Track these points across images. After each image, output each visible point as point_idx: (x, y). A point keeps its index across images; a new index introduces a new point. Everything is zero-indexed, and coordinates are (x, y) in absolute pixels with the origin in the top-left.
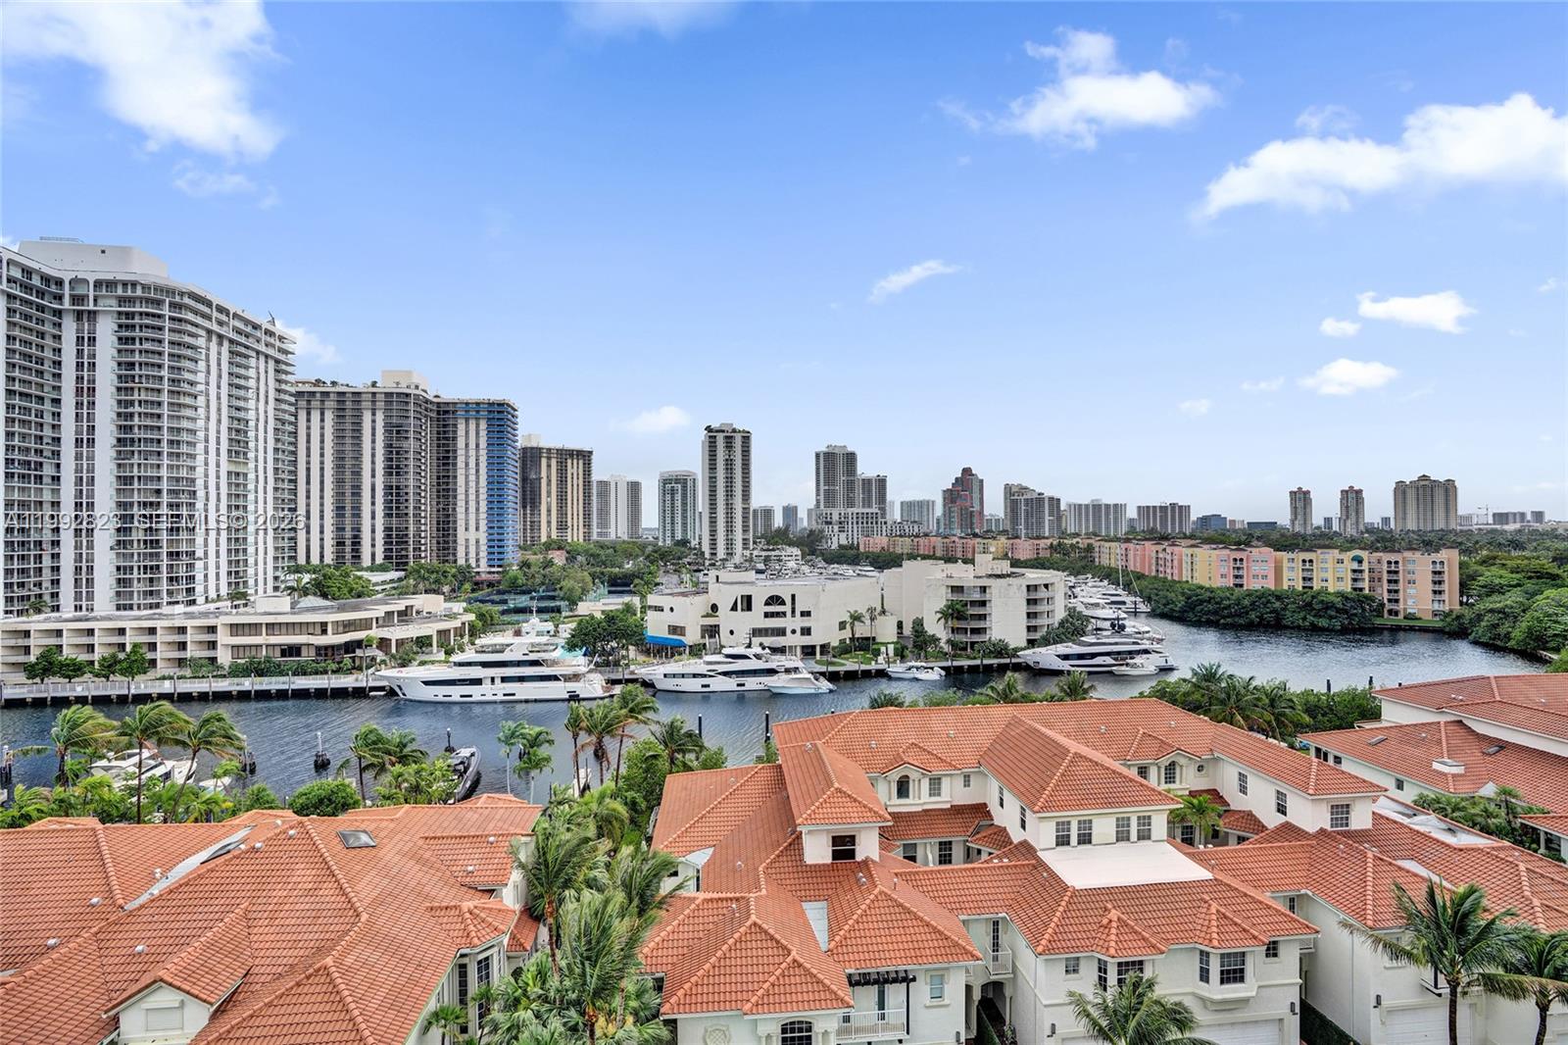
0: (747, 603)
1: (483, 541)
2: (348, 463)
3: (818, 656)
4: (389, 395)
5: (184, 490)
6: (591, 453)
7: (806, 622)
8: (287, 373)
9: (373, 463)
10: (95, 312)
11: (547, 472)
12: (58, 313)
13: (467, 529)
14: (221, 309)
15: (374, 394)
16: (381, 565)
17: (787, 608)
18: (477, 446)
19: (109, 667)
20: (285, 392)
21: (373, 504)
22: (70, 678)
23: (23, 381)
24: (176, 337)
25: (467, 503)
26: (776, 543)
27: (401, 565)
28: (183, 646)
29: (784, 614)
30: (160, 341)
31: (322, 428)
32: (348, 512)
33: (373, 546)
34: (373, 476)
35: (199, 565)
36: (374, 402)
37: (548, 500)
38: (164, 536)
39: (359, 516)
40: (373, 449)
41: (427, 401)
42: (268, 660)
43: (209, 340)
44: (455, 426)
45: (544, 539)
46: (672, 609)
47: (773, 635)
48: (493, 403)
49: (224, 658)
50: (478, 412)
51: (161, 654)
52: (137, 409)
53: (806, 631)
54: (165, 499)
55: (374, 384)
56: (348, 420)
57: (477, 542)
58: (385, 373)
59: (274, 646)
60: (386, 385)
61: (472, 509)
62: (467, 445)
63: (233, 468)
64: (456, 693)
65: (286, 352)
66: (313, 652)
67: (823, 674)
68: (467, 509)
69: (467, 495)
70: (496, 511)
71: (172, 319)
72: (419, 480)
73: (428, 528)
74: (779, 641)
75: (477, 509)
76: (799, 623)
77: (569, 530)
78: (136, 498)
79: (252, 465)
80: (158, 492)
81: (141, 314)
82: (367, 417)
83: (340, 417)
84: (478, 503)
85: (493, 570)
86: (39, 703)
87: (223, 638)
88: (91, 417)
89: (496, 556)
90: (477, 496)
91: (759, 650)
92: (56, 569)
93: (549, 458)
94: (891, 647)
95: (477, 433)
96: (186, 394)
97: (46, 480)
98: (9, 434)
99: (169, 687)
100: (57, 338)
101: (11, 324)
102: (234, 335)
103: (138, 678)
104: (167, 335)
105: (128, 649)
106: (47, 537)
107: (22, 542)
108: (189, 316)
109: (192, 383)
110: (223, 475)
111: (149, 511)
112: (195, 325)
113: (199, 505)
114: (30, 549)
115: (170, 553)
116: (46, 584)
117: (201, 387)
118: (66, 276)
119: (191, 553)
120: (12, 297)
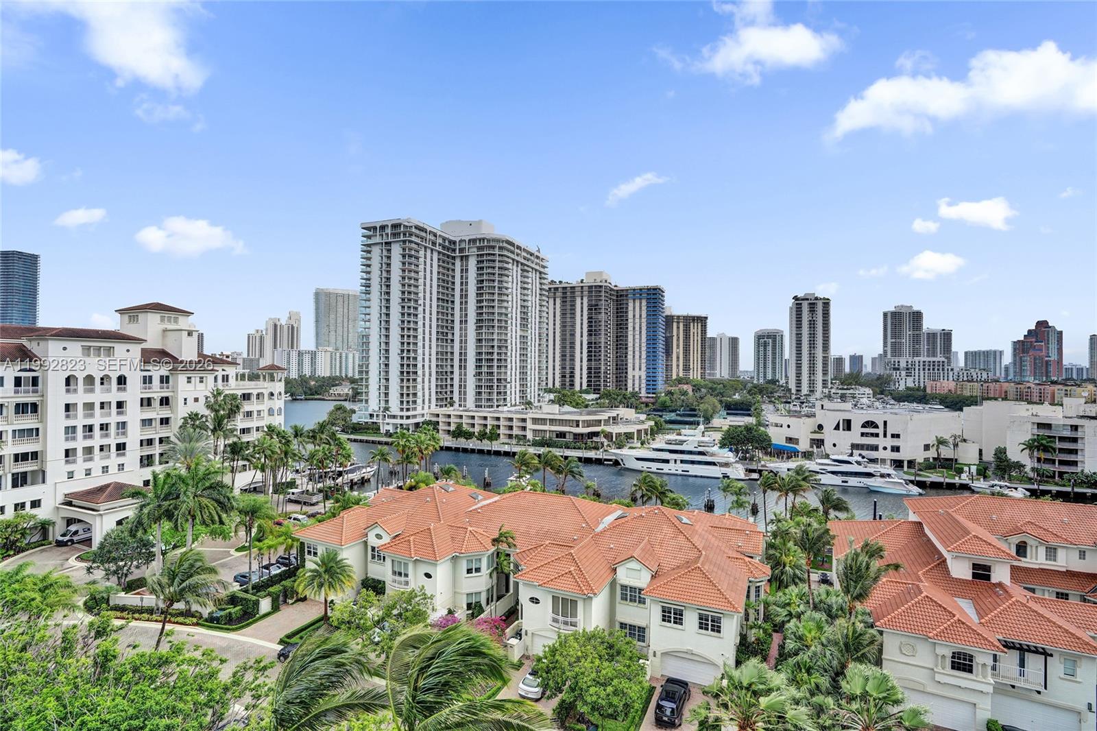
0: (848, 425)
1: (644, 377)
2: (568, 328)
3: (905, 468)
4: (590, 287)
5: (503, 345)
6: (706, 318)
7: (896, 442)
8: (544, 279)
9: (582, 328)
10: (468, 256)
11: (677, 331)
12: (454, 258)
13: (634, 369)
14: (519, 248)
15: (582, 287)
16: (586, 390)
17: (880, 431)
18: (640, 316)
19: (482, 436)
20: (544, 289)
21: (581, 353)
22: (467, 439)
23: (443, 293)
24: (501, 265)
25: (634, 352)
26: (850, 384)
27: (596, 391)
28: (511, 428)
29: (877, 435)
30: (494, 268)
31: (555, 309)
32: (568, 358)
33: (581, 378)
34: (582, 336)
35: (508, 386)
36: (582, 292)
37: (677, 350)
38: (495, 370)
39: (573, 360)
40: (582, 320)
41: (612, 290)
42: (550, 439)
43: (513, 264)
44: (627, 304)
45: (674, 377)
46: (789, 426)
47: (867, 449)
48: (651, 289)
49: (530, 435)
50: (641, 295)
51: (502, 431)
52: (485, 304)
53: (896, 449)
54: (496, 350)
55: (582, 281)
56: (568, 303)
57: (640, 377)
58: (587, 274)
59: (553, 431)
60: (589, 281)
61: (637, 357)
62: (634, 316)
63: (523, 334)
64: (654, 466)
65: (544, 267)
66: (572, 437)
67: (912, 482)
68: (634, 356)
69: (634, 348)
70: (652, 358)
71: (499, 255)
72: (606, 338)
73: (612, 368)
74: (874, 454)
75: (640, 357)
76: (889, 442)
77: (691, 371)
78: (484, 350)
79: (529, 332)
80: (493, 347)
81: (486, 254)
82: (578, 301)
83: (564, 302)
84: (640, 352)
85: (649, 395)
86: (457, 450)
87: (529, 425)
88: (466, 309)
89: (651, 387)
90: (640, 349)
91: (860, 459)
92: (452, 385)
93: (678, 323)
94: (974, 469)
95: (641, 308)
96: (505, 294)
97: (449, 341)
98: (438, 319)
99: (506, 448)
100: (453, 270)
101: (439, 266)
102: (523, 261)
103: (494, 442)
104: (497, 264)
105: (489, 427)
106: (449, 369)
107: (441, 372)
108: (506, 253)
109: (507, 288)
110: (518, 337)
111: (489, 357)
112: (508, 257)
113: (509, 354)
114: (444, 376)
115: (498, 379)
116: (449, 393)
117: (510, 290)
118: (457, 240)
119: (506, 380)
120: (439, 253)
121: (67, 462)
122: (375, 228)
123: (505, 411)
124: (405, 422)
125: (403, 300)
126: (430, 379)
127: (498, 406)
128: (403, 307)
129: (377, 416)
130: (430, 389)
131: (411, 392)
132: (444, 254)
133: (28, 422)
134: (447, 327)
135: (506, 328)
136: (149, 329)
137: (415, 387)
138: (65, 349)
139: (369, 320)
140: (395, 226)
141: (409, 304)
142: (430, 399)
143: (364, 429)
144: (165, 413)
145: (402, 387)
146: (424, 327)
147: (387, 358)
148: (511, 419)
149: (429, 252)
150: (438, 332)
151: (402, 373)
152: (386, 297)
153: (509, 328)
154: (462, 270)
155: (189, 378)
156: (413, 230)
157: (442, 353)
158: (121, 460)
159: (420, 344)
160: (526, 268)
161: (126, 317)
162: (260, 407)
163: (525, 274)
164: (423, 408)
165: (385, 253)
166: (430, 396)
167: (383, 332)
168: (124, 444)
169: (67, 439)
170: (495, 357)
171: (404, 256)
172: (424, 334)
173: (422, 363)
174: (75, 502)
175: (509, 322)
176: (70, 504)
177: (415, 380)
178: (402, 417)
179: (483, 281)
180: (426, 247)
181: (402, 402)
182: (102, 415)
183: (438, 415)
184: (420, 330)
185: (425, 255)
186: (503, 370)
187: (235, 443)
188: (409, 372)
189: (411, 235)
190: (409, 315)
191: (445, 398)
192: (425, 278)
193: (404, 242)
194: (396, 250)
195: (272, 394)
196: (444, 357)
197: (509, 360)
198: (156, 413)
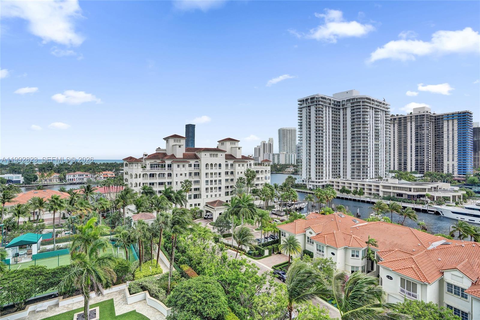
1: (456, 165)
2: (403, 139)
4: (417, 116)
5: (366, 148)
8: (388, 114)
9: (411, 139)
10: (346, 107)
12: (339, 109)
13: (448, 160)
14: (373, 100)
15: (411, 117)
16: (414, 172)
18: (453, 130)
19: (355, 193)
20: (388, 120)
21: (411, 152)
22: (347, 194)
24: (364, 110)
25: (448, 151)
27: (422, 172)
28: (370, 190)
30: (360, 112)
31: (394, 129)
32: (403, 155)
33: (411, 165)
34: (411, 143)
35: (369, 169)
36: (411, 119)
38: (362, 161)
39: (406, 156)
40: (411, 134)
41: (431, 116)
42: (394, 197)
43: (370, 109)
44: (443, 123)
48: (461, 113)
49: (381, 194)
50: (453, 117)
51: (366, 191)
52: (356, 129)
54: (362, 151)
55: (411, 113)
56: (402, 126)
57: (453, 165)
58: (414, 109)
59: (395, 193)
60: (417, 113)
61: (450, 153)
62: (448, 130)
63: (376, 143)
65: (387, 108)
66: (406, 196)
68: (448, 153)
69: (448, 148)
70: (462, 154)
71: (362, 105)
72: (428, 143)
73: (432, 160)
75: (453, 153)
78: (355, 152)
79: (380, 142)
80: (360, 150)
81: (356, 106)
82: (409, 124)
83: (400, 125)
84: (453, 151)
85: (460, 176)
86: (342, 198)
87: (381, 189)
88: (346, 133)
89: (462, 171)
90: (453, 148)
92: (339, 168)
95: (453, 125)
96: (366, 124)
97: (338, 148)
98: (332, 138)
99: (368, 200)
100: (339, 115)
101: (332, 114)
102: (375, 107)
103: (361, 196)
104: (362, 110)
105: (359, 189)
106: (338, 161)
107: (334, 162)
108: (366, 104)
109: (367, 121)
110: (374, 145)
111: (358, 155)
112: (367, 106)
113: (369, 153)
114: (336, 164)
115: (363, 166)
116: (338, 172)
117: (369, 122)
118: (341, 101)
119: (367, 166)
120: (332, 108)
121: (206, 192)
122: (303, 101)
123: (367, 181)
124: (318, 184)
125: (316, 130)
126: (329, 165)
127: (363, 179)
128: (316, 134)
129: (306, 181)
130: (329, 170)
131: (321, 171)
132: (335, 108)
133: (197, 179)
134: (337, 142)
135: (367, 141)
136: (227, 147)
137: (322, 169)
138: (205, 155)
139: (302, 140)
140: (312, 99)
141: (319, 132)
142: (329, 175)
143: (300, 186)
144: (232, 177)
145: (316, 169)
146: (326, 142)
147: (310, 156)
148: (371, 186)
149: (327, 108)
150: (332, 144)
151: (316, 163)
152: (309, 130)
153: (369, 141)
154: (344, 115)
155: (239, 165)
156: (320, 99)
157: (335, 154)
158: (220, 193)
159: (324, 150)
160: (377, 110)
161: (220, 143)
162: (262, 176)
163: (377, 113)
164: (326, 179)
165: (308, 111)
166: (329, 173)
167: (308, 145)
168: (221, 187)
169: (206, 185)
170: (362, 155)
171: (316, 111)
172: (326, 145)
173: (325, 158)
174: (208, 205)
175: (369, 138)
176: (207, 206)
177: (322, 166)
178: (316, 182)
179: (354, 119)
180: (326, 106)
181: (316, 176)
182: (215, 177)
183: (333, 182)
184: (324, 143)
185: (326, 109)
186: (366, 161)
187: (254, 189)
188: (319, 162)
189: (319, 101)
190: (319, 137)
191: (336, 175)
192: (326, 120)
193: (316, 105)
194: (313, 109)
195: (266, 171)
196: (335, 155)
197: (369, 156)
198: (229, 177)
